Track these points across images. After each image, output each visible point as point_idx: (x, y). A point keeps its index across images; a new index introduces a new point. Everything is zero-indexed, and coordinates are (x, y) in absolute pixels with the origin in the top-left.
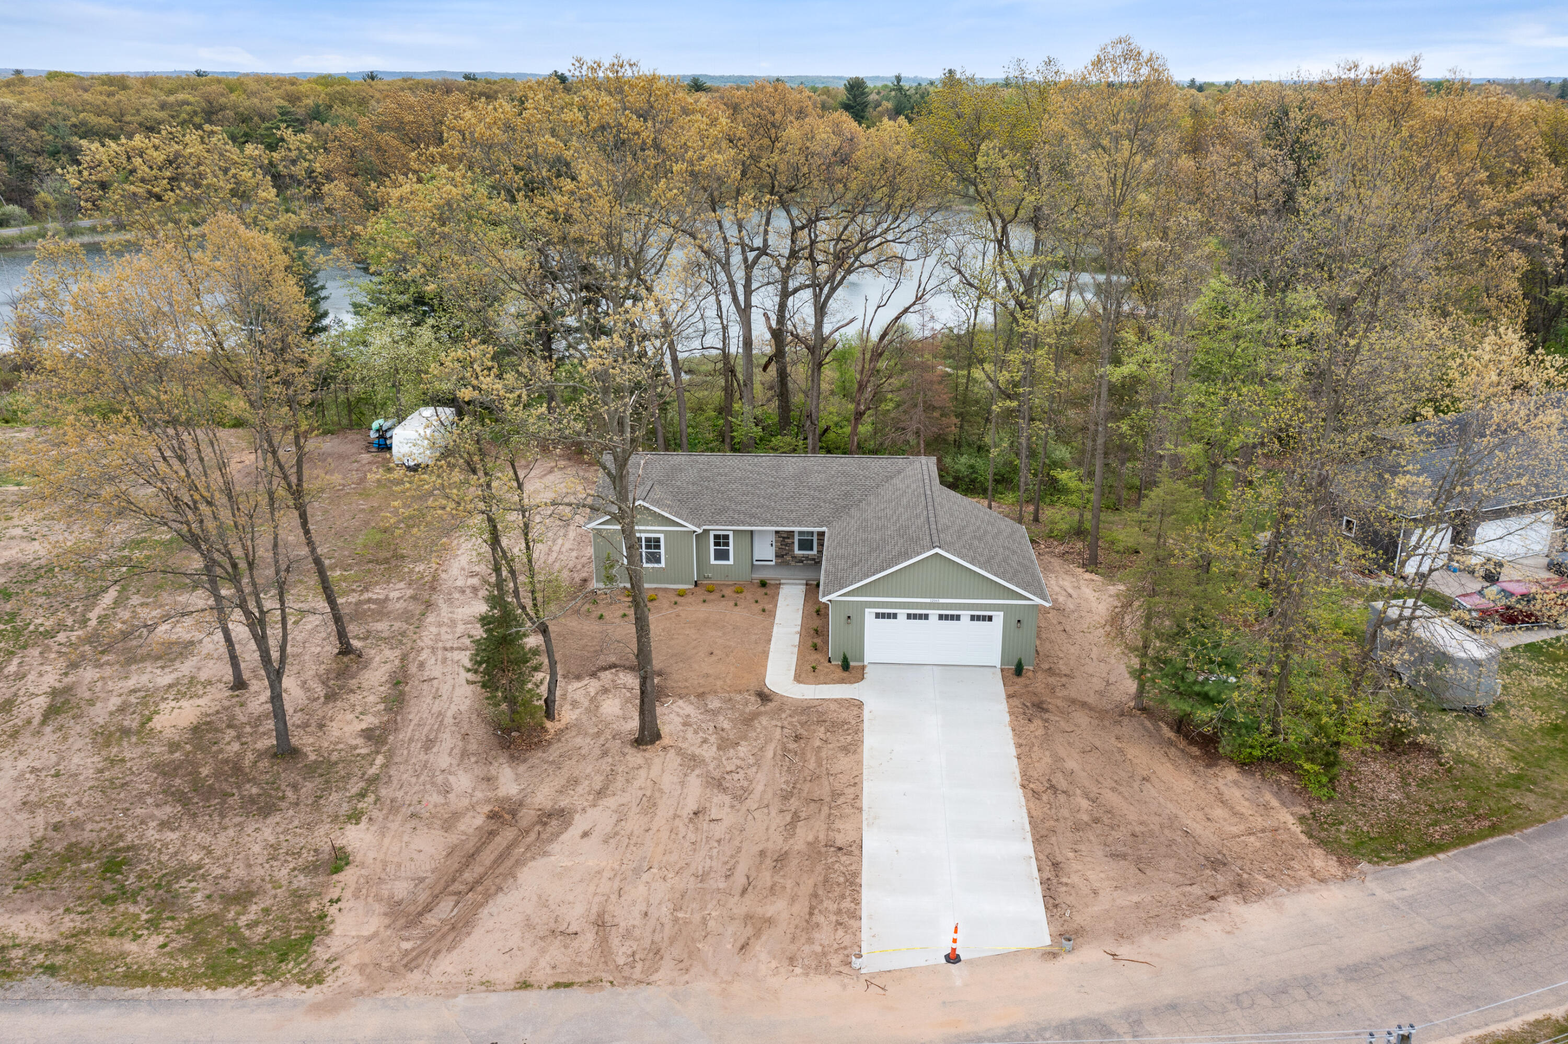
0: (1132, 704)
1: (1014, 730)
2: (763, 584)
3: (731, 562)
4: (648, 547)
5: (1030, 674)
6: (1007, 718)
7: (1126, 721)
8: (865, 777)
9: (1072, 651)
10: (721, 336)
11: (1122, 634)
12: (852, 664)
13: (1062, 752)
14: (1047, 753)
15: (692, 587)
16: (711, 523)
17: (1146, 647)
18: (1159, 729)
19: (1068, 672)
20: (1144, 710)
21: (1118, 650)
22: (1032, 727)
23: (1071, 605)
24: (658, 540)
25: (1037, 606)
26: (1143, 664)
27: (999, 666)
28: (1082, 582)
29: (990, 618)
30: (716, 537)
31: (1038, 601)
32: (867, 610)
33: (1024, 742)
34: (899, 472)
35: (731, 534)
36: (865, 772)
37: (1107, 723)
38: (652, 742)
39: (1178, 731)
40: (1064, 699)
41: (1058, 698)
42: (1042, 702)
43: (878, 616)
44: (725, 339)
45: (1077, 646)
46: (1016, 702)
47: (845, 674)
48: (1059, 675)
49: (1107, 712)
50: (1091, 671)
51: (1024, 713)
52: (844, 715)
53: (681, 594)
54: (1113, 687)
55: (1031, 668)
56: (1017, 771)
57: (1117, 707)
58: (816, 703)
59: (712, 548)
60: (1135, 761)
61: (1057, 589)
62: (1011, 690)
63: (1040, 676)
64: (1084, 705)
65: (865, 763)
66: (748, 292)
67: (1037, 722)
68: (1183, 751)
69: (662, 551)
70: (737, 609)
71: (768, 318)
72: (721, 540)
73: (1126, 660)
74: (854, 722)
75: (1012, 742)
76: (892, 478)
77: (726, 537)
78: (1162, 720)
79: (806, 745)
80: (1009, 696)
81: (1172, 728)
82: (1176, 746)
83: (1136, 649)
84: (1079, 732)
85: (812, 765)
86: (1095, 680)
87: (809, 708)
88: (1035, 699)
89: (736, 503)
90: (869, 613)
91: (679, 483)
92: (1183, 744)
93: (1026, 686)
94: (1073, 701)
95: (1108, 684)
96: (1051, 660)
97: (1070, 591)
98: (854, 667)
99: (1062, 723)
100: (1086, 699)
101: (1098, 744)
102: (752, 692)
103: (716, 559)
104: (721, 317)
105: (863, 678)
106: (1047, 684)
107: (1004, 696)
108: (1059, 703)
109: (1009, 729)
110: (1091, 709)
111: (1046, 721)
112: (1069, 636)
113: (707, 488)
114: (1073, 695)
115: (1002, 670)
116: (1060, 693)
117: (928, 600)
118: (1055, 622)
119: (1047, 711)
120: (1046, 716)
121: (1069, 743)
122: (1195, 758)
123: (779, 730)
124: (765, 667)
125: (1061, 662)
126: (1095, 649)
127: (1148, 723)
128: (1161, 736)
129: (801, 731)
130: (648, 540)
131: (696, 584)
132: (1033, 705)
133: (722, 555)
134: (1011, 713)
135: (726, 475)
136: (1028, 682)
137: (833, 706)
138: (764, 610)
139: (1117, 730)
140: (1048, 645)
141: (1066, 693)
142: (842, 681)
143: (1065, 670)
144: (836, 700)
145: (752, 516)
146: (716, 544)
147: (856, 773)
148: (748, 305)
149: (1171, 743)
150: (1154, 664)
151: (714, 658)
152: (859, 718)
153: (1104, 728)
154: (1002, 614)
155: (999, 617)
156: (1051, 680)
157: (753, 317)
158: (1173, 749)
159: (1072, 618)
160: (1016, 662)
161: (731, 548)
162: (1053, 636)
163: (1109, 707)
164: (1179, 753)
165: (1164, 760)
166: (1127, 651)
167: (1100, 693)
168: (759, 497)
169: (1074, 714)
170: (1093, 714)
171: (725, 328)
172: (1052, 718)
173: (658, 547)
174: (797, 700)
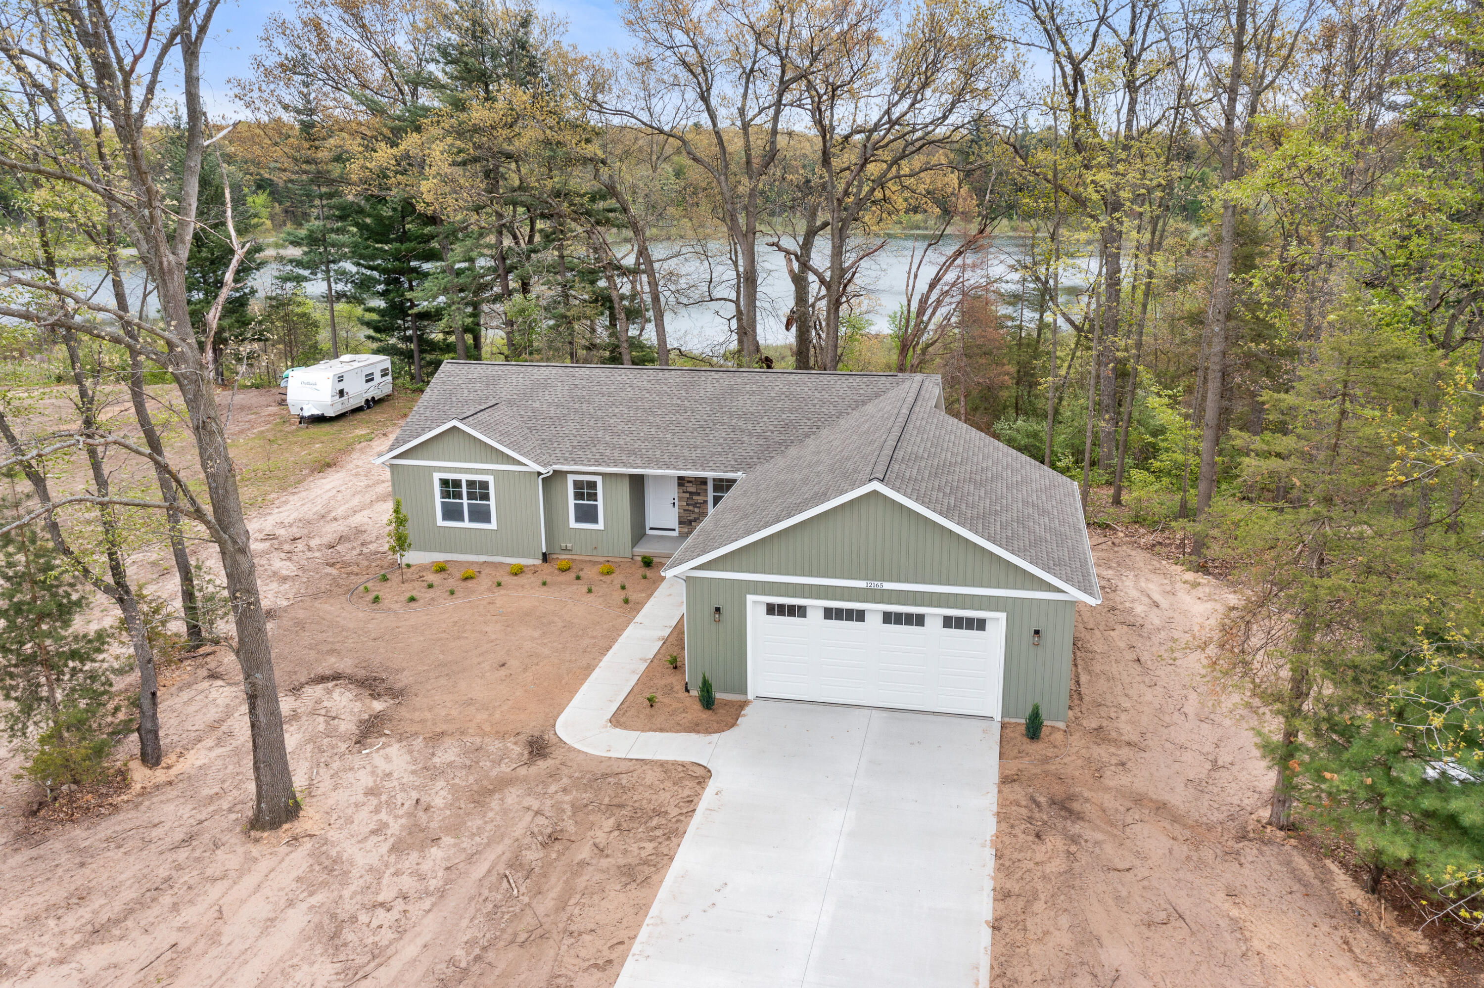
0: (1265, 814)
1: (999, 856)
2: (648, 563)
3: (600, 526)
4: (471, 496)
5: (1058, 737)
6: (991, 827)
7: (1250, 851)
8: (636, 947)
9: (1149, 697)
11: (1246, 663)
12: (719, 696)
13: (1099, 922)
14: (1064, 921)
15: (538, 562)
16: (566, 461)
17: (1299, 694)
18: (1326, 879)
19: (1135, 738)
20: (1290, 828)
21: (1236, 698)
22: (1040, 851)
23: (1155, 619)
24: (484, 485)
25: (1073, 603)
26: (1290, 734)
27: (998, 718)
28: (1179, 585)
29: (981, 625)
30: (578, 485)
31: (1075, 594)
32: (750, 598)
33: (1016, 889)
34: (877, 396)
35: (599, 480)
36: (644, 934)
37: (1207, 854)
38: (275, 825)
39: (1374, 888)
40: (1121, 792)
41: (1108, 789)
42: (1071, 798)
43: (771, 609)
45: (1159, 690)
46: (1018, 792)
47: (705, 715)
48: (1115, 742)
49: (1210, 828)
50: (1182, 739)
51: (1030, 819)
52: (664, 796)
53: (518, 572)
54: (1224, 774)
55: (1061, 725)
56: (985, 962)
57: (1231, 817)
58: (624, 767)
59: (572, 502)
60: (1272, 957)
61: (1134, 594)
62: (1013, 767)
63: (1077, 741)
64: (1161, 808)
65: (654, 911)
67: (1054, 842)
68: (1386, 939)
69: (492, 502)
70: (590, 597)
72: (585, 490)
73: (1254, 722)
74: (674, 812)
75: (989, 884)
76: (864, 403)
77: (593, 485)
78: (1331, 854)
79: (560, 854)
80: (1006, 780)
81: (1356, 878)
82: (1368, 924)
83: (1279, 698)
84: (1143, 872)
85: (545, 905)
86: (1188, 757)
87: (605, 776)
88: (1058, 790)
89: (613, 434)
90: (755, 605)
91: (537, 405)
92: (1386, 920)
93: (1046, 760)
94: (1139, 800)
95: (1215, 766)
96: (1103, 712)
97: (1157, 597)
98: (726, 703)
99: (1109, 848)
100: (1166, 797)
101: (1184, 904)
102: (523, 738)
103: (578, 519)
105: (733, 725)
106: (1089, 760)
107: (993, 776)
108: (1109, 801)
109: (989, 853)
110: (1175, 819)
111: (1074, 839)
112: (1146, 671)
113: (576, 411)
114: (1140, 785)
115: (1003, 726)
116: (1114, 779)
117: (862, 584)
118: (1122, 645)
119: (1078, 817)
120: (1076, 828)
121: (1117, 898)
122: (1417, 959)
123: (529, 816)
124: (573, 692)
125: (1124, 717)
126: (1193, 696)
127: (1301, 862)
128: (1332, 895)
129: (570, 826)
130: (471, 484)
131: (545, 557)
132: (1053, 802)
133: (587, 514)
134: (1002, 817)
135: (610, 394)
136: (1050, 752)
137: (652, 777)
138: (626, 601)
139: (1230, 873)
140: (1102, 684)
141: (1124, 780)
142: (695, 728)
143: (1129, 732)
144: (662, 764)
145: (633, 453)
146: (578, 496)
147: (622, 935)
149: (1356, 916)
150: (1317, 733)
151: (503, 672)
152: (689, 805)
153: (1201, 865)
154: (1003, 616)
155: (998, 622)
156: (1101, 752)
158: (1363, 934)
159: (1155, 640)
160: (1029, 711)
161: (600, 503)
162: (1115, 669)
163: (1216, 817)
164: (1378, 946)
165: (1343, 960)
166: (1256, 702)
167: (1198, 786)
168: (651, 425)
169: (1137, 828)
170: (1177, 830)
172: (1089, 834)
173: (486, 497)
174: (594, 758)
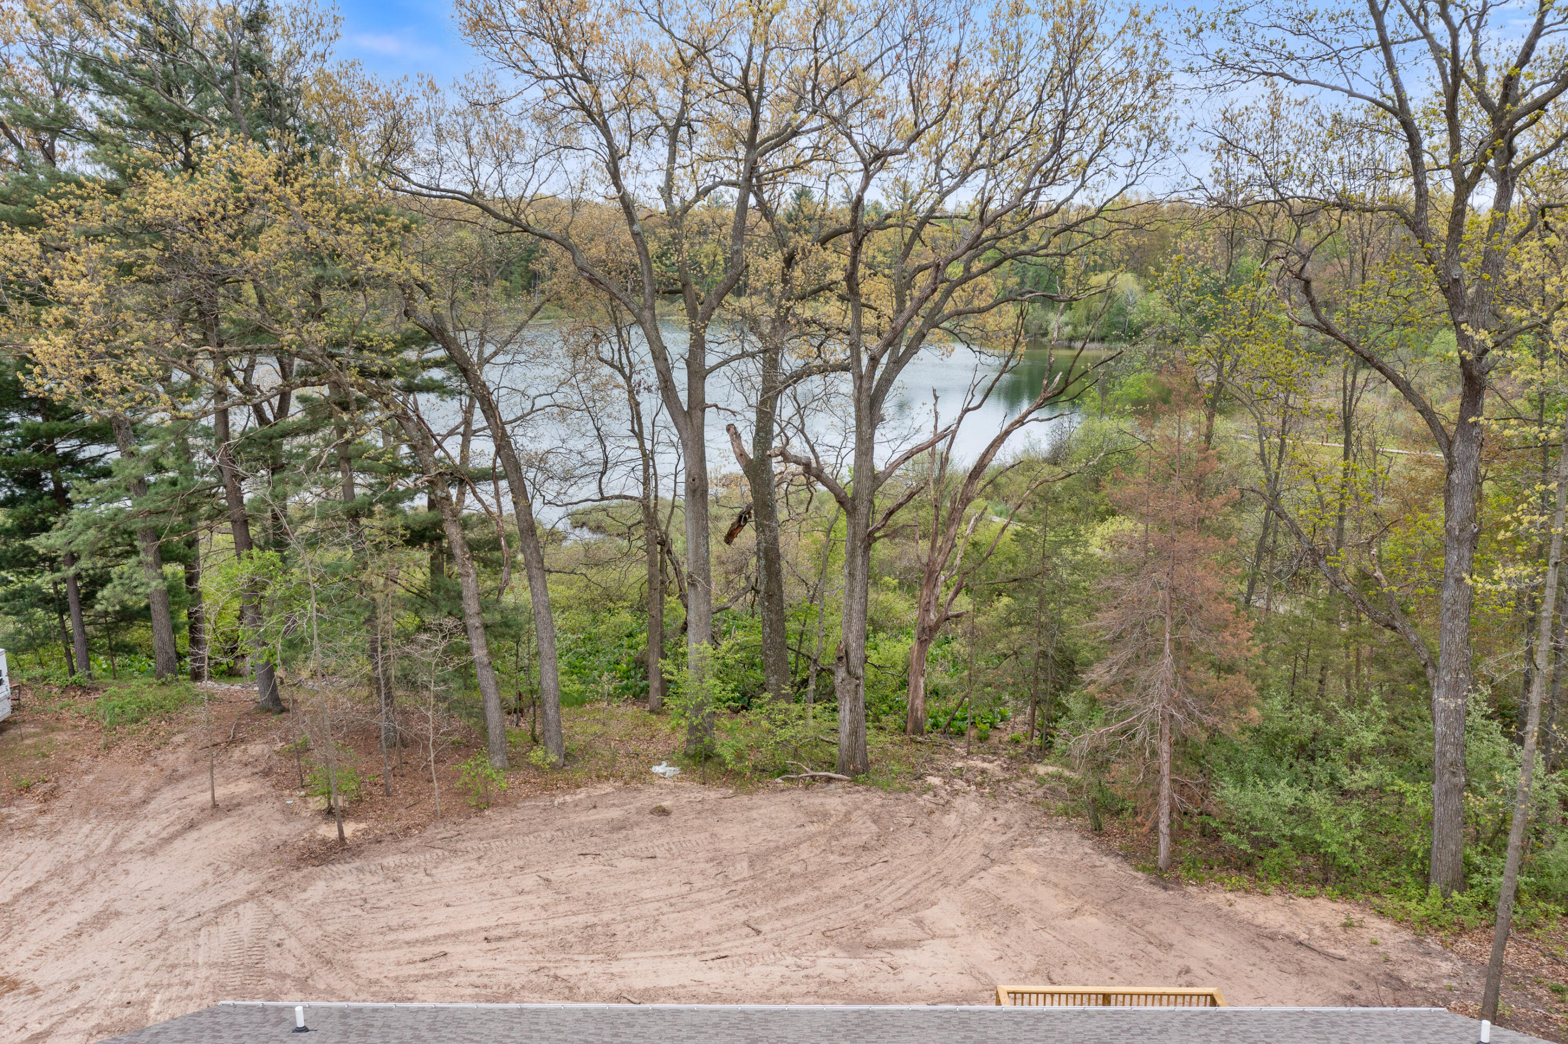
10: (640, 474)
44: (648, 478)
66: (697, 374)
71: (736, 436)
104: (639, 436)
148: (698, 404)
157: (708, 434)
171: (647, 458)
